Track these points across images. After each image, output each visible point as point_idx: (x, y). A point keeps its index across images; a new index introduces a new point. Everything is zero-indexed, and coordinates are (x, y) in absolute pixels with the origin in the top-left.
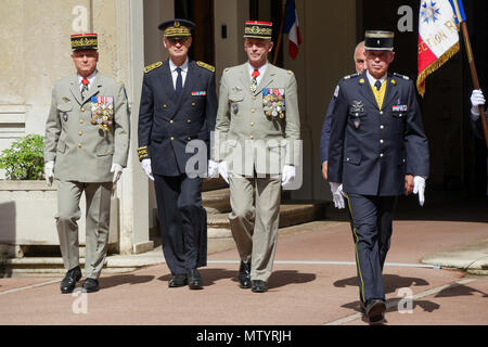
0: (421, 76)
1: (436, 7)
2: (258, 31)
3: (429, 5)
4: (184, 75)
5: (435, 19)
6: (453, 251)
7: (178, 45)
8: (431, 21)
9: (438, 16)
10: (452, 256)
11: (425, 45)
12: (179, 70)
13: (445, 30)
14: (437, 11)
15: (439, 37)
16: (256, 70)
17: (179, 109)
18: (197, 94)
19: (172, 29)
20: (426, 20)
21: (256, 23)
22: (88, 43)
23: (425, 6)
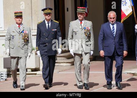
0: (122, 21)
1: (126, 2)
2: (81, 10)
3: (124, 1)
4: (50, 24)
5: (126, 5)
6: (130, 69)
7: (48, 15)
8: (125, 6)
9: (126, 4)
10: (130, 70)
11: (123, 12)
12: (48, 23)
13: (129, 8)
14: (126, 3)
15: (127, 10)
16: (81, 22)
17: (49, 35)
18: (54, 30)
19: (46, 11)
20: (123, 5)
21: (80, 8)
22: (20, 14)
23: (123, 2)
